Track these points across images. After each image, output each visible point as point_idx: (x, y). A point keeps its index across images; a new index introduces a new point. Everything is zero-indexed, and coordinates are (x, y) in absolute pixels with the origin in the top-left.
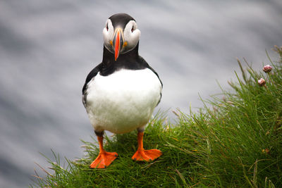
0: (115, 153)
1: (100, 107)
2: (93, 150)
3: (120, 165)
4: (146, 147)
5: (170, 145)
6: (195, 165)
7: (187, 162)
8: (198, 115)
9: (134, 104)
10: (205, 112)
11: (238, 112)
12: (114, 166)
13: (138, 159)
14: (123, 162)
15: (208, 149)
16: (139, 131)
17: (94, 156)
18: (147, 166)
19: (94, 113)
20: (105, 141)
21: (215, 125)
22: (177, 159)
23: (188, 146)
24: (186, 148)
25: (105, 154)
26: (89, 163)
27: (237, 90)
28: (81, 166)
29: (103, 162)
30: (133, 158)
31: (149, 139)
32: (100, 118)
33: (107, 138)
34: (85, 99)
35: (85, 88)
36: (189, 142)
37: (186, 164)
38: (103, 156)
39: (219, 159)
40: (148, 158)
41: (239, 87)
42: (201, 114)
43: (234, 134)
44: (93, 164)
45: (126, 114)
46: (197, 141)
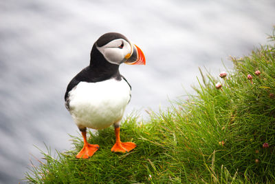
0: (97, 146)
1: (82, 111)
2: (79, 143)
3: (101, 155)
4: (123, 140)
5: (143, 138)
6: (164, 155)
7: (157, 152)
8: (166, 113)
9: (109, 108)
10: (171, 111)
11: (198, 110)
12: (97, 156)
13: (116, 151)
14: (103, 153)
15: (175, 142)
16: (116, 127)
17: (80, 148)
18: (124, 156)
19: (76, 116)
20: (88, 135)
21: (180, 122)
22: (149, 150)
23: (158, 139)
24: (156, 141)
25: (89, 146)
26: (76, 154)
27: (198, 92)
28: (68, 157)
29: (87, 153)
30: (112, 150)
31: (125, 133)
32: (82, 119)
33: (90, 133)
34: (68, 105)
35: (67, 96)
36: (159, 136)
37: (156, 154)
38: (87, 148)
39: (184, 149)
40: (124, 150)
41: (200, 89)
42: (169, 112)
43: (196, 130)
44: (78, 155)
45: (104, 116)
46: (165, 135)
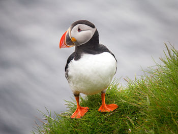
0: (87, 108)
2: (73, 106)
3: (90, 115)
4: (107, 103)
5: (123, 101)
6: (140, 113)
7: (134, 111)
8: (140, 81)
10: (145, 78)
11: (166, 77)
12: (87, 116)
13: (103, 111)
14: (92, 113)
15: (148, 103)
16: (102, 93)
17: (73, 110)
18: (109, 115)
19: (73, 83)
20: (80, 100)
21: (152, 86)
22: (128, 110)
23: (135, 100)
24: (134, 102)
25: (81, 108)
26: (70, 115)
27: (165, 63)
28: (65, 117)
29: (79, 113)
30: (99, 110)
31: (109, 97)
32: (78, 86)
34: (67, 74)
35: (66, 67)
36: (135, 98)
37: (134, 113)
38: (79, 110)
39: (155, 108)
40: (109, 110)
41: (167, 61)
42: (143, 80)
43: (165, 92)
44: (73, 115)
45: (95, 83)
46: (140, 97)
